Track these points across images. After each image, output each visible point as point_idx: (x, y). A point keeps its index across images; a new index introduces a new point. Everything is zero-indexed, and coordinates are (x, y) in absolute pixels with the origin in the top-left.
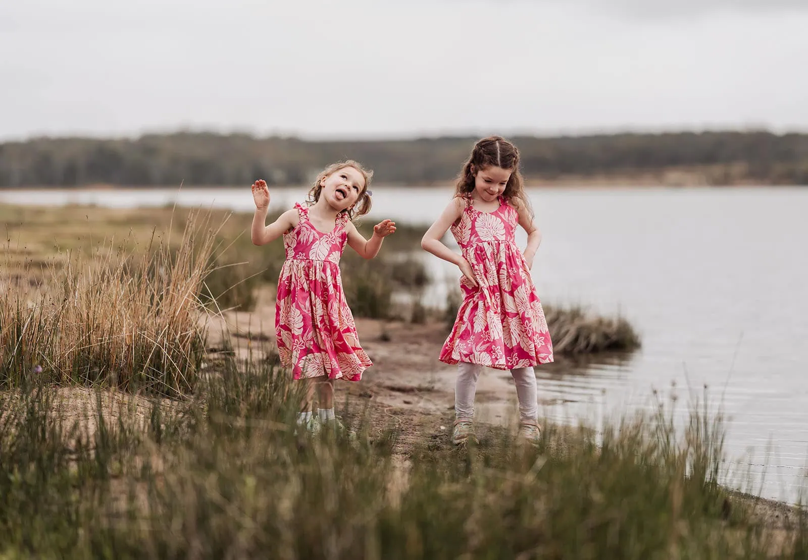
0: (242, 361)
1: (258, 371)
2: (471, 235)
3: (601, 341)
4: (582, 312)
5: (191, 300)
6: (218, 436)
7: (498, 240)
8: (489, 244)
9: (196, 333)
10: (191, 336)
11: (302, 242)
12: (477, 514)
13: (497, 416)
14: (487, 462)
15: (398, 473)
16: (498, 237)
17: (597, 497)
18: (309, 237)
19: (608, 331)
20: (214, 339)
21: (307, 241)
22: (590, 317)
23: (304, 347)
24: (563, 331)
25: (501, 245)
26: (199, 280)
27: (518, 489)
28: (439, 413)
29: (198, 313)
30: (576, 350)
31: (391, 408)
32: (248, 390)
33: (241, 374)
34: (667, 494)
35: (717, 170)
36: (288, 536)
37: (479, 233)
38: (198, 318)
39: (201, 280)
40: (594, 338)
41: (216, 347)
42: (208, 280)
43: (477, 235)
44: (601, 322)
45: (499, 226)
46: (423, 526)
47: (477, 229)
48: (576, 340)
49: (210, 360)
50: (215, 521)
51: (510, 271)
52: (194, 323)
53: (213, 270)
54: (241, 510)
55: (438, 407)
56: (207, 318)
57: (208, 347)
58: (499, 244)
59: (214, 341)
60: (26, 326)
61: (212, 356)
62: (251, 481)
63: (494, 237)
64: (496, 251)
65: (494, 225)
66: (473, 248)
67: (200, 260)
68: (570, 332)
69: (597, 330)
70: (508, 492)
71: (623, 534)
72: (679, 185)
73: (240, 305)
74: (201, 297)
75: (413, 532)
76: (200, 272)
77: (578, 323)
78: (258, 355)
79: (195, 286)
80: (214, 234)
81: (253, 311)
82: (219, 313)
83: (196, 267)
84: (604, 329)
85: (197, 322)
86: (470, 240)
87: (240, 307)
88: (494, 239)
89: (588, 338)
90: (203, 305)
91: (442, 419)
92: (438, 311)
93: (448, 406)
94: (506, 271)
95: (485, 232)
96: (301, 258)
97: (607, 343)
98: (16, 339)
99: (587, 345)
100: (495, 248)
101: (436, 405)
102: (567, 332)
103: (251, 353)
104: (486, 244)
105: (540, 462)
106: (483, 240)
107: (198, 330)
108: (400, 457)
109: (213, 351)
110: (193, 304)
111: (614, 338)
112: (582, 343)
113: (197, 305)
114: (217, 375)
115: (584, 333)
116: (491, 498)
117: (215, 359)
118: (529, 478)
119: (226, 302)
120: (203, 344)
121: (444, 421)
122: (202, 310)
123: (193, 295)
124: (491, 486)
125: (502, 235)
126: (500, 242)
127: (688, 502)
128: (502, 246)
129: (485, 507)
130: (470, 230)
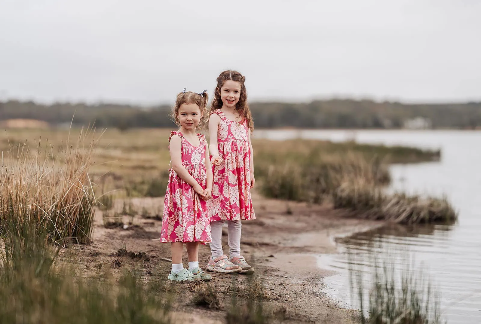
2: (228, 135)
3: (428, 216)
8: (240, 141)
11: (185, 153)
16: (244, 137)
18: (189, 149)
21: (188, 152)
23: (189, 221)
24: (402, 210)
30: (410, 221)
37: (234, 134)
40: (422, 215)
47: (231, 131)
48: (411, 215)
66: (230, 142)
68: (406, 210)
69: (427, 209)
77: (413, 205)
86: (227, 137)
89: (418, 214)
95: (237, 134)
96: (185, 164)
99: (418, 219)
100: (243, 144)
106: (237, 138)
111: (439, 215)
112: (415, 218)
115: (416, 212)
126: (246, 141)
130: (228, 132)
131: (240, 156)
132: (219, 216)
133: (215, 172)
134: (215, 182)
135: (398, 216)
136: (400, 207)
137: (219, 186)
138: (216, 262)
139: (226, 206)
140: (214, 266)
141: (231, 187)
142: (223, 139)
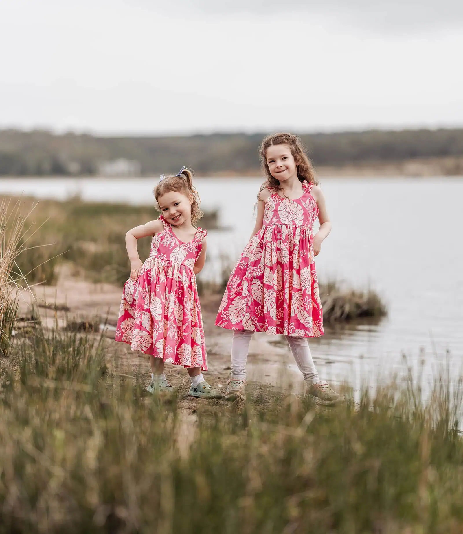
0: (49, 329)
1: (64, 337)
3: (354, 310)
4: (337, 286)
5: (3, 276)
6: (30, 395)
7: (295, 225)
8: (287, 227)
9: (8, 305)
10: (3, 308)
11: (165, 245)
12: (254, 462)
13: (267, 376)
14: (262, 416)
15: (184, 427)
16: (296, 222)
17: (358, 448)
18: (171, 242)
19: (360, 301)
20: (23, 310)
22: (344, 290)
25: (297, 228)
26: (10, 260)
27: (289, 440)
28: (216, 373)
29: (9, 288)
31: (175, 369)
32: (54, 355)
33: (47, 340)
34: (417, 445)
35: (449, 162)
36: (93, 483)
37: (281, 216)
38: (10, 292)
39: (12, 260)
41: (24, 316)
42: (18, 259)
43: (278, 217)
44: (353, 294)
45: (298, 212)
46: (208, 472)
47: (279, 212)
48: (332, 309)
49: (19, 328)
50: (29, 469)
51: (301, 252)
52: (6, 297)
53: (22, 251)
54: (52, 460)
55: (215, 367)
56: (17, 292)
57: (18, 317)
58: (296, 228)
59: (22, 311)
61: (22, 324)
62: (59, 435)
63: (293, 221)
64: (292, 234)
65: (295, 211)
66: (272, 227)
67: (11, 243)
68: (327, 303)
69: (350, 300)
70: (280, 443)
71: (380, 480)
72: (417, 175)
73: (45, 281)
74: (11, 274)
75: (200, 480)
76: (11, 253)
77: (334, 295)
78: (62, 323)
79: (7, 265)
80: (23, 220)
81: (55, 285)
82: (27, 288)
83: (8, 249)
84: (357, 300)
85: (8, 296)
86: (272, 219)
87: (45, 283)
88: (292, 223)
90: (14, 281)
91: (219, 378)
92: (214, 285)
93: (224, 367)
94: (298, 252)
95: (285, 216)
96: (162, 258)
97: (359, 312)
99: (342, 313)
100: (292, 231)
101: (214, 366)
103: (57, 322)
104: (284, 227)
105: (309, 418)
106: (283, 223)
107: (9, 302)
108: (185, 411)
109: (22, 320)
110: (5, 281)
111: (365, 308)
112: (338, 312)
113: (8, 281)
114: (27, 341)
115: (340, 303)
116: (265, 449)
117: (24, 327)
118: (299, 432)
119: (32, 278)
120: (14, 314)
121: (221, 380)
122: (13, 285)
123: (5, 273)
124: (264, 438)
125: (300, 220)
126: (297, 227)
127: (434, 451)
128: (298, 230)
129: (260, 456)
130: (274, 212)
131: (284, 247)
141: (266, 289)
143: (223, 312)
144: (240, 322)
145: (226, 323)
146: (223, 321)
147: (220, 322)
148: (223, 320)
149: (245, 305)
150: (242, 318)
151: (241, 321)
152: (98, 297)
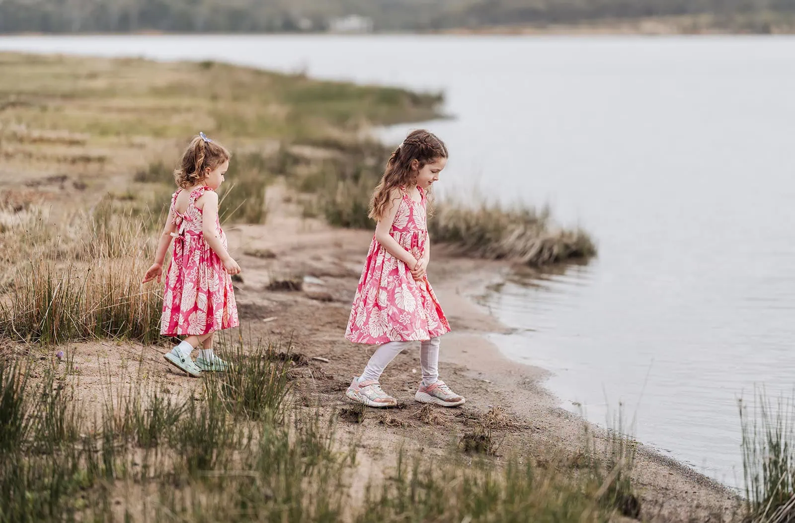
2: (409, 222)
3: (562, 251)
8: (423, 232)
19: (569, 242)
24: (530, 244)
30: (540, 260)
37: (416, 221)
40: (556, 250)
43: (414, 223)
44: (562, 234)
47: (414, 217)
48: (541, 251)
60: (55, 292)
66: (409, 234)
68: (535, 245)
69: (559, 241)
77: (542, 237)
84: (566, 240)
86: (407, 225)
89: (551, 249)
95: (421, 221)
97: (568, 251)
98: (47, 304)
99: (551, 255)
102: (532, 245)
104: (420, 233)
106: (419, 228)
111: (574, 248)
112: (546, 255)
115: (548, 245)
130: (408, 218)
132: (388, 335)
133: (383, 271)
134: (383, 286)
135: (523, 253)
136: (528, 240)
137: (388, 292)
138: (361, 386)
139: (400, 321)
140: (357, 393)
142: (401, 228)
143: (363, 327)
144: (383, 334)
145: (368, 338)
146: (364, 337)
147: (362, 338)
148: (365, 335)
149: (387, 315)
150: (385, 329)
151: (385, 334)
152: (306, 238)
